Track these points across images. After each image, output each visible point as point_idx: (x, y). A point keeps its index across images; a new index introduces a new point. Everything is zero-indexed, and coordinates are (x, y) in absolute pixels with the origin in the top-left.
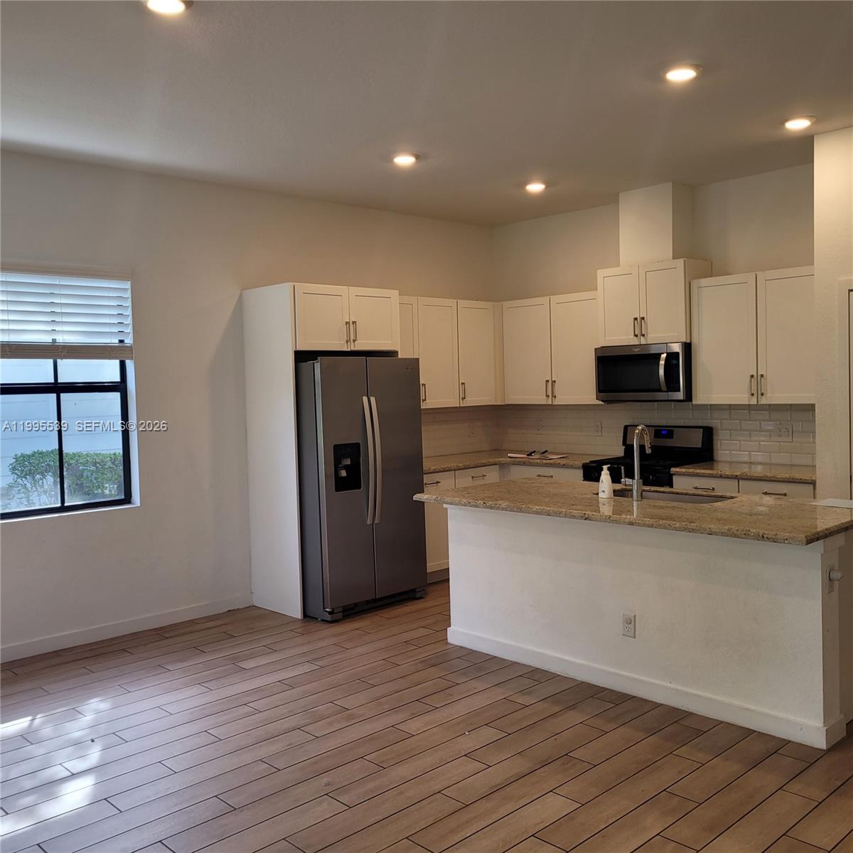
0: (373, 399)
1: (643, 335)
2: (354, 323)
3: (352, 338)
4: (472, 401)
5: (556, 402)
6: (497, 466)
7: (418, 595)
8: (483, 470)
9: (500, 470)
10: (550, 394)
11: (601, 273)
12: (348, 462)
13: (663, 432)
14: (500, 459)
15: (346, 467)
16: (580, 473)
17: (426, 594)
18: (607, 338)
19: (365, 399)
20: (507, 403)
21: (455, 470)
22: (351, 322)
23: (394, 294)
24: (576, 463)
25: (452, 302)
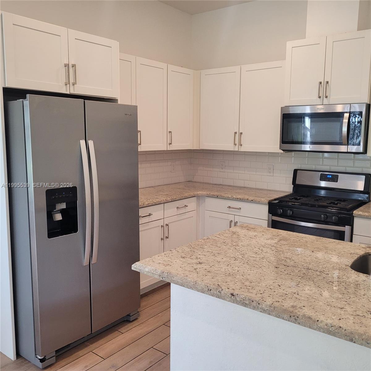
0: (91, 143)
1: (326, 97)
2: (74, 66)
3: (72, 81)
4: (177, 146)
5: (242, 149)
6: (195, 199)
7: (132, 318)
8: (185, 202)
9: (197, 200)
10: (237, 142)
11: (289, 45)
12: (63, 206)
13: (328, 176)
14: (198, 193)
15: (62, 211)
16: (266, 208)
17: (139, 316)
18: (291, 99)
19: (83, 142)
20: (201, 148)
21: (164, 203)
22: (70, 66)
23: (115, 44)
24: (263, 199)
25: (163, 65)
